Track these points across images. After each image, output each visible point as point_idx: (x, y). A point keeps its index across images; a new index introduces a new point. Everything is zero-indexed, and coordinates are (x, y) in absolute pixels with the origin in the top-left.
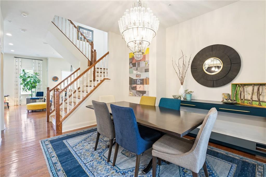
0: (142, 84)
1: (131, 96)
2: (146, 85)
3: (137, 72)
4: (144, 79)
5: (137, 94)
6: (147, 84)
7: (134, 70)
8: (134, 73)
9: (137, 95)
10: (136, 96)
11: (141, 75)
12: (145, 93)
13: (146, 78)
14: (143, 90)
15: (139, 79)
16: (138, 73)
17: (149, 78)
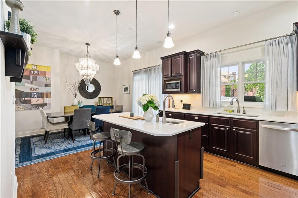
0: (41, 98)
1: (21, 110)
2: (47, 98)
3: (31, 85)
4: (44, 93)
5: (33, 107)
6: (49, 97)
7: (26, 83)
8: (25, 86)
9: (33, 109)
10: (31, 109)
11: (38, 89)
12: (46, 105)
13: (46, 92)
14: (43, 103)
15: (36, 93)
16: (34, 86)
17: (51, 93)
